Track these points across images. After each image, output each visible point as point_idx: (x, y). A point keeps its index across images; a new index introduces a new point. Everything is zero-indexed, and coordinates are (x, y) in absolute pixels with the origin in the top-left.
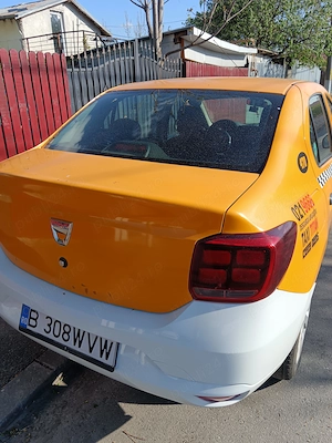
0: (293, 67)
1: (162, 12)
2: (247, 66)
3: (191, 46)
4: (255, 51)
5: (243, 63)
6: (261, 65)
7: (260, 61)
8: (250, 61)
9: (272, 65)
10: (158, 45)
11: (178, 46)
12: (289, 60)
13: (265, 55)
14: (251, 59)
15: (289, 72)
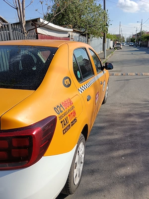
0: (91, 38)
1: (24, 11)
2: (69, 37)
3: (39, 27)
4: (72, 30)
5: (67, 35)
6: (75, 37)
7: (75, 34)
8: (70, 35)
9: (81, 37)
10: (24, 26)
11: (34, 27)
12: (88, 34)
13: (77, 32)
14: (70, 34)
15: (89, 40)
